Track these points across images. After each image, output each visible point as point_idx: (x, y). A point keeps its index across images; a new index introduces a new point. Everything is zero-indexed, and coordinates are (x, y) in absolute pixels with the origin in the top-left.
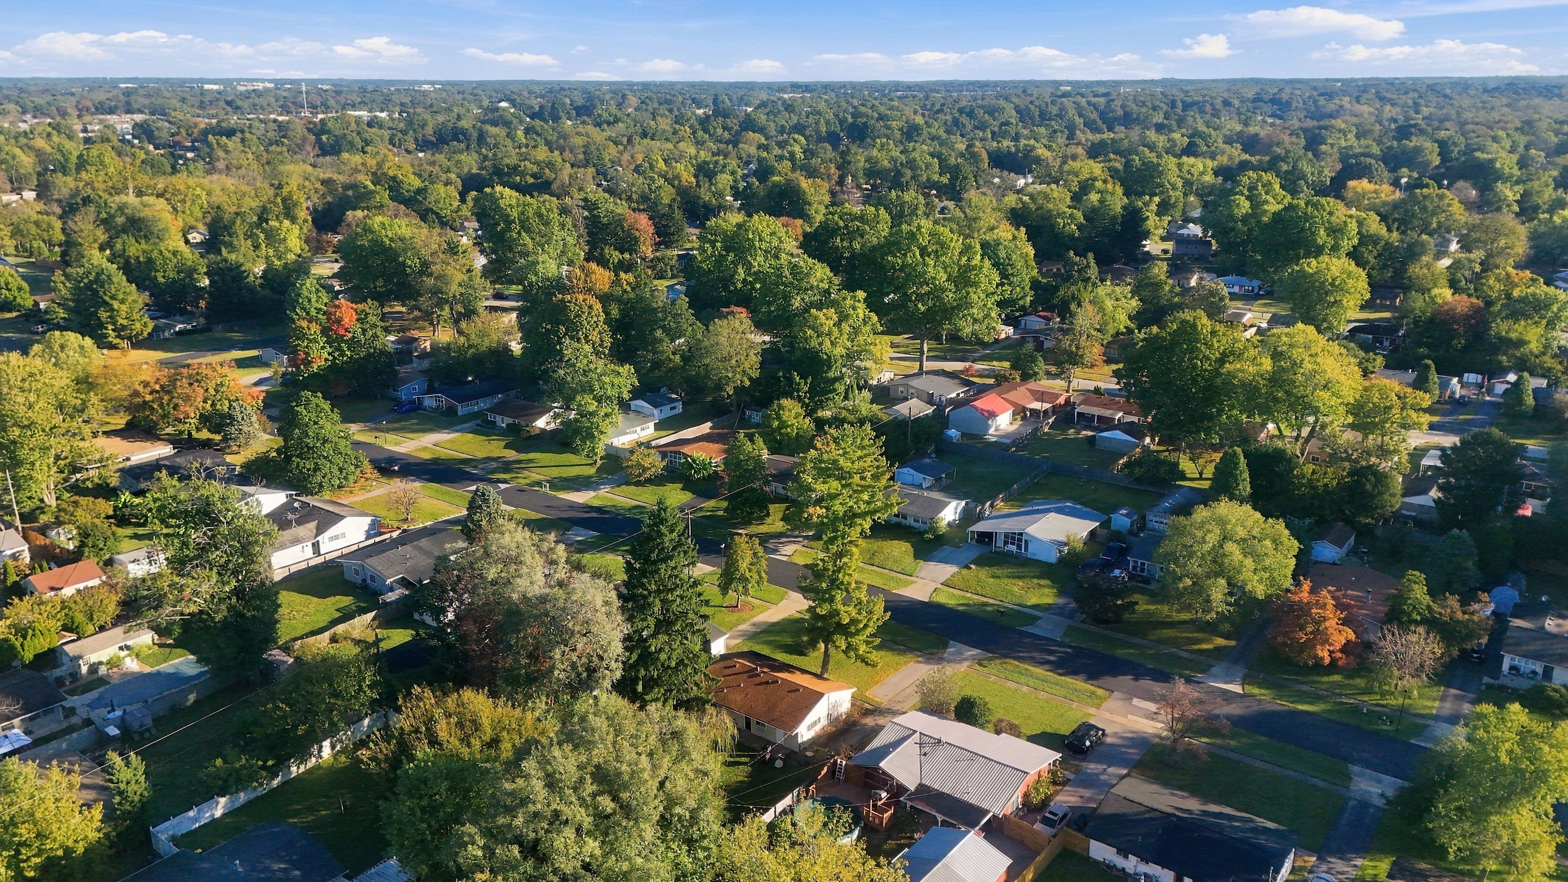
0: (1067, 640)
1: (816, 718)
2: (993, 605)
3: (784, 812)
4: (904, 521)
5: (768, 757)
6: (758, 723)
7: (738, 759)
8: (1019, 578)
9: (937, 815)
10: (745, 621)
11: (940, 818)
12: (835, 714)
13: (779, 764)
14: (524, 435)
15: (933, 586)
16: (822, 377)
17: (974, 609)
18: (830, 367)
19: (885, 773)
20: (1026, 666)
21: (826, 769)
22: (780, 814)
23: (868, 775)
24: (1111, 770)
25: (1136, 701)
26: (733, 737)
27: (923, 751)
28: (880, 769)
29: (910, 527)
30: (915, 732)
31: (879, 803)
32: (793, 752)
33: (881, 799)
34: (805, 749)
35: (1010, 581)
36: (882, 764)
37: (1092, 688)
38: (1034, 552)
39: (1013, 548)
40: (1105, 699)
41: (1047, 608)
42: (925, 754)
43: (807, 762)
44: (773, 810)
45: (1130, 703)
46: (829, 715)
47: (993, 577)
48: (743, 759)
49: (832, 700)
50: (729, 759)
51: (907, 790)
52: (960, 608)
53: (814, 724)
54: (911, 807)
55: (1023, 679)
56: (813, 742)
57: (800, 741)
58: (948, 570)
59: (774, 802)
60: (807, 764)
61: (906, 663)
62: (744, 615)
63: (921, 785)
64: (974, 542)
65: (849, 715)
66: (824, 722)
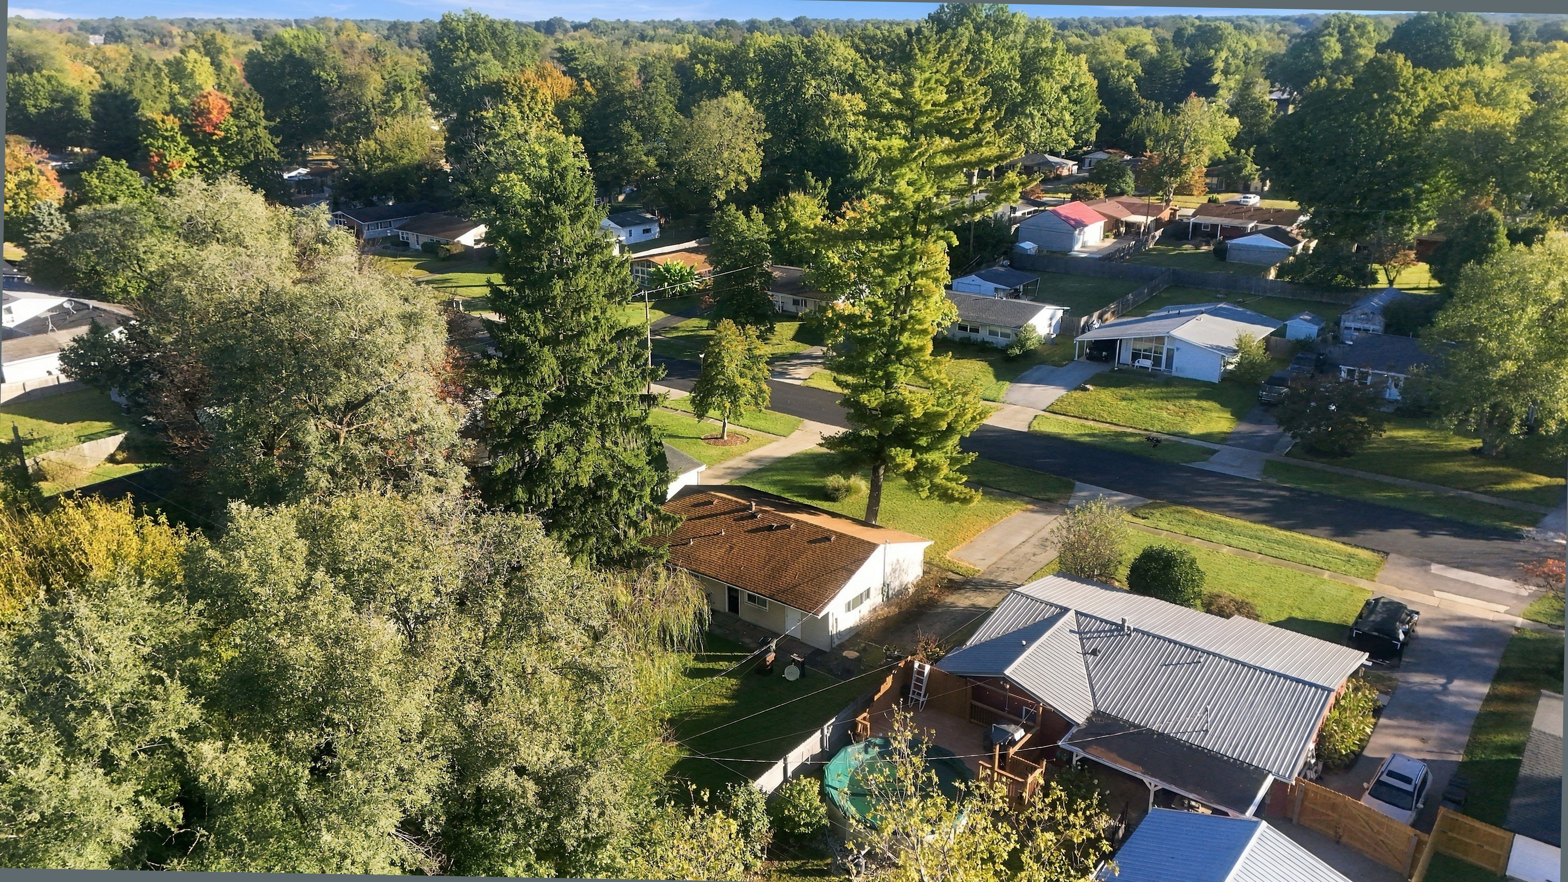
0: (1272, 481)
1: (862, 589)
2: (1132, 435)
3: (805, 770)
4: (973, 335)
5: (771, 657)
6: (751, 598)
7: (711, 665)
8: (1167, 399)
9: (1146, 780)
10: (733, 456)
11: (1153, 784)
12: (895, 585)
13: (792, 674)
14: (442, 254)
15: (1032, 412)
16: (846, 180)
17: (1105, 440)
18: (856, 166)
19: (1017, 689)
20: (1217, 517)
21: (889, 680)
22: (796, 773)
23: (978, 693)
24: (1457, 685)
25: (1435, 568)
26: (699, 617)
27: (1090, 645)
28: (1006, 679)
29: (984, 342)
30: (1065, 610)
31: (1012, 751)
32: (818, 652)
33: (1013, 743)
34: (843, 647)
35: (1153, 402)
36: (1008, 672)
37: (1349, 549)
38: (1183, 366)
39: (1148, 363)
40: (1378, 565)
41: (1223, 439)
42: (1094, 653)
43: (848, 669)
44: (780, 764)
45: (1427, 572)
46: (886, 585)
47: (1124, 399)
48: (723, 665)
49: (891, 558)
50: (691, 664)
51: (1068, 724)
52: (1083, 439)
53: (859, 600)
54: (1084, 760)
55: (1219, 536)
56: (855, 635)
57: (833, 629)
58: (1050, 394)
59: (780, 752)
60: (848, 673)
61: (1008, 512)
62: (734, 449)
63: (1096, 713)
64: (1083, 359)
65: (921, 587)
66: (876, 599)
